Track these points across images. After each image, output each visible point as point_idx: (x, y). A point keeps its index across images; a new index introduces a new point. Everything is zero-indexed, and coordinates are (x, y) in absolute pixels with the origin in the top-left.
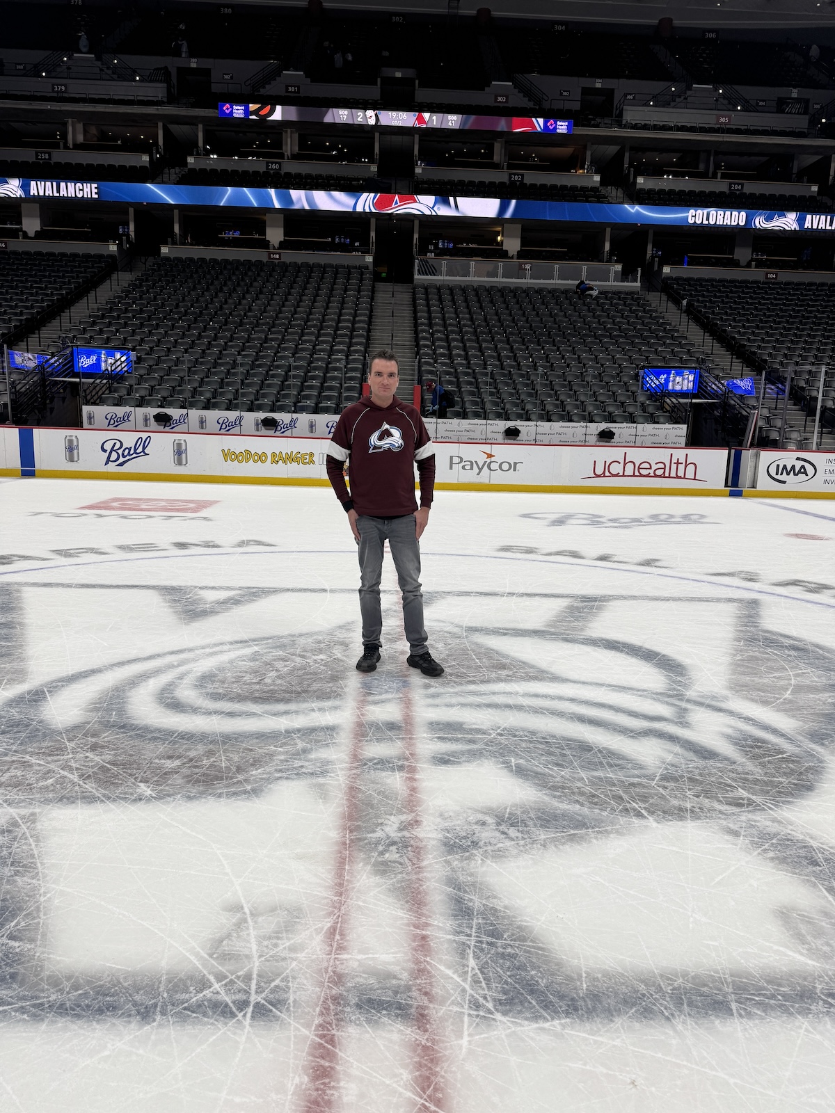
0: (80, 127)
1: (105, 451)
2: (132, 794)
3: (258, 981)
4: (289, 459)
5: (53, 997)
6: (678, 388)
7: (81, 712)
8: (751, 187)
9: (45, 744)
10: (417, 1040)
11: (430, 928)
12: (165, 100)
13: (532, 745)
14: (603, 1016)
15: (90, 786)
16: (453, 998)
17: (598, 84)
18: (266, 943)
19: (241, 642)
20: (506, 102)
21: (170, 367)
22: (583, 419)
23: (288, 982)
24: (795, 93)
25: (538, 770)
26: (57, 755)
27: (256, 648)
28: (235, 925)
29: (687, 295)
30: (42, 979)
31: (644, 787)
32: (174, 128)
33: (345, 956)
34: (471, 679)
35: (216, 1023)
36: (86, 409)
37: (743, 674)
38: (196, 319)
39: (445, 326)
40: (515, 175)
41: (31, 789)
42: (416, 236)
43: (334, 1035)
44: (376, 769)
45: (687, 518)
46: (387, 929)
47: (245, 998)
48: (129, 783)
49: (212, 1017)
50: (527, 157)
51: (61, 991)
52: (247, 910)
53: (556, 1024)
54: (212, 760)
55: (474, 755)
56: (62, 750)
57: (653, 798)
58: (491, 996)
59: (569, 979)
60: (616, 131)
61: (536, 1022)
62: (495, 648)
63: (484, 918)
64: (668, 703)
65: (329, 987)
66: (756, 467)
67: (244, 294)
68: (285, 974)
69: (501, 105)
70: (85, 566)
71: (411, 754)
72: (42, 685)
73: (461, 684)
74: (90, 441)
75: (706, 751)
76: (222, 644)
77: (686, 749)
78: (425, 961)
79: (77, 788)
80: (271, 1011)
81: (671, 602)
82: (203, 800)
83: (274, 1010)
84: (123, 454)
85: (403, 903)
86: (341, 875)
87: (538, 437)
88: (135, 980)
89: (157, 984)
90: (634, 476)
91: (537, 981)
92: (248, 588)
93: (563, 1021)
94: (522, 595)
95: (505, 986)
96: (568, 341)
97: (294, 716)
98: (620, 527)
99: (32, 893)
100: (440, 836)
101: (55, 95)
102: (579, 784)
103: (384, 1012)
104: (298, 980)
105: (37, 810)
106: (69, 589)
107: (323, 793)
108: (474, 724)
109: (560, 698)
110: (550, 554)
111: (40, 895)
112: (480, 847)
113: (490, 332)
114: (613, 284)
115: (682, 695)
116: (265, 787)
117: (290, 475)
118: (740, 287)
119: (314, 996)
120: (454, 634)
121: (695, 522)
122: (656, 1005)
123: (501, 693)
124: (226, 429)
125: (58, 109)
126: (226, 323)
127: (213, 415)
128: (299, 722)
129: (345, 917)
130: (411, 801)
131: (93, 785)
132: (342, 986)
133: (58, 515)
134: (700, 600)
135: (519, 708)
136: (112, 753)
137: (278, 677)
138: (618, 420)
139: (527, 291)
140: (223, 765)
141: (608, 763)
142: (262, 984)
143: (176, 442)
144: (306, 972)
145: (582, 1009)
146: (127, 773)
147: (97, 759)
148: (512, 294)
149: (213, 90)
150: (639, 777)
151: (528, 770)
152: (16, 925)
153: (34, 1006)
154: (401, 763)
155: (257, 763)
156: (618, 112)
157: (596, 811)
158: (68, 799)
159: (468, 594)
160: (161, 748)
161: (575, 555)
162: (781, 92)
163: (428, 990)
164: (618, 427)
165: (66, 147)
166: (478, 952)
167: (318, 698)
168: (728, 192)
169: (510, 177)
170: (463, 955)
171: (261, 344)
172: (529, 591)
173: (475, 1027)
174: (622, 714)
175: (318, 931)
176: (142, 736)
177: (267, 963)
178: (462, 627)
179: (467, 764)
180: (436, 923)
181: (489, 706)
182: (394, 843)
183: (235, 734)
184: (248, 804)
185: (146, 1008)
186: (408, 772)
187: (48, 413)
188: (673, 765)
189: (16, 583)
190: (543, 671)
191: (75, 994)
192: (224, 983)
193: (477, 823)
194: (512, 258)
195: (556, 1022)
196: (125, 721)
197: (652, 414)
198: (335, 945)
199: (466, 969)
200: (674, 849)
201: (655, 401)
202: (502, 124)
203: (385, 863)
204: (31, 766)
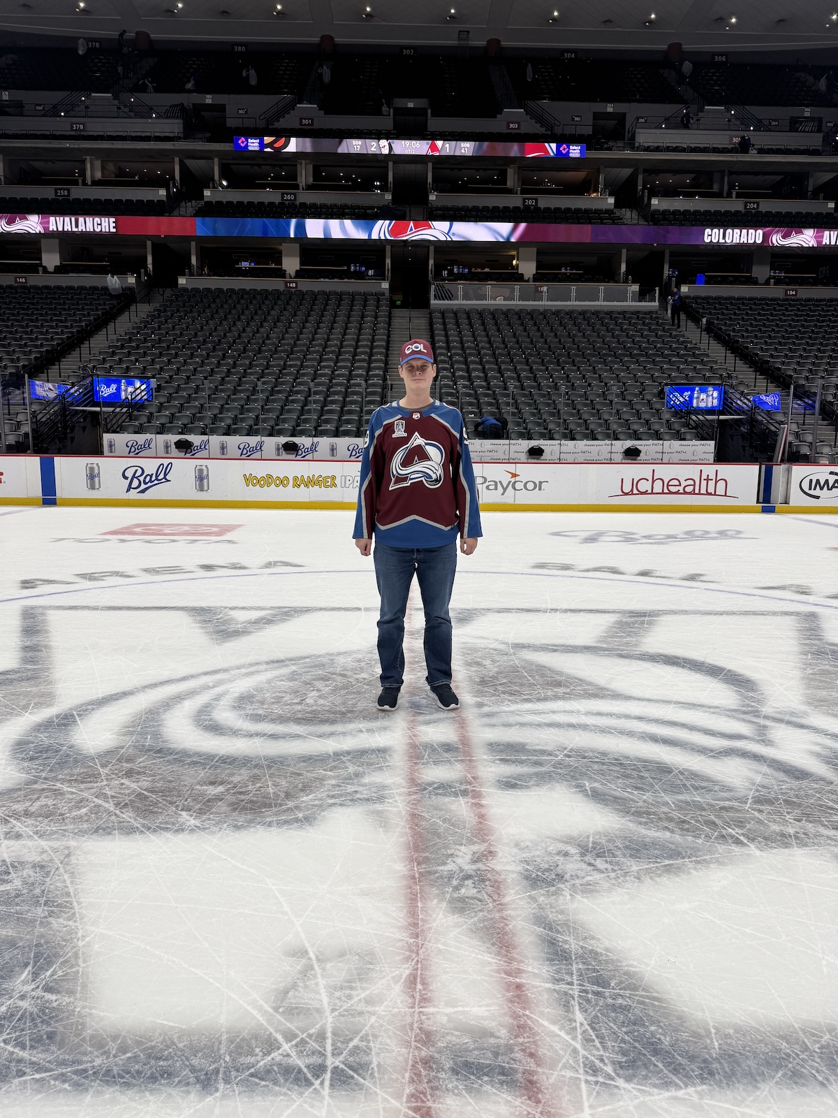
0: (98, 164)
1: (126, 478)
2: (173, 824)
3: (333, 1041)
4: (311, 482)
5: (98, 1062)
6: (702, 405)
7: (114, 736)
8: (766, 206)
9: (77, 770)
10: (529, 1113)
11: (524, 975)
12: (181, 135)
13: (605, 767)
14: (745, 1081)
15: (127, 816)
16: (564, 1060)
17: (610, 108)
18: (337, 994)
19: (278, 661)
20: (519, 128)
21: (190, 395)
22: (608, 437)
23: (369, 1041)
24: (807, 112)
25: (617, 794)
26: (91, 782)
27: (294, 668)
28: (301, 972)
29: (706, 313)
30: (84, 1040)
31: (737, 811)
32: (191, 163)
33: (431, 1010)
34: (526, 697)
35: (289, 1093)
36: (107, 437)
37: (818, 688)
38: (214, 347)
39: (463, 348)
40: (529, 199)
41: (63, 819)
42: (431, 262)
43: (430, 1108)
44: (437, 794)
45: (723, 534)
46: (475, 976)
47: (320, 1061)
48: (170, 812)
49: (284, 1086)
50: (541, 182)
51: (107, 1053)
52: (312, 955)
53: (690, 1092)
54: (258, 785)
55: (543, 779)
56: (95, 776)
57: (749, 823)
58: (609, 1058)
59: (695, 1035)
60: (628, 154)
61: (668, 1090)
62: (546, 665)
63: (584, 963)
64: (744, 721)
65: (417, 1048)
66: (788, 483)
67: (261, 323)
68: (363, 1032)
69: (513, 132)
70: (111, 589)
71: (473, 777)
72: (71, 709)
73: (516, 702)
74: (111, 468)
75: (797, 770)
76: (257, 664)
77: (775, 769)
78: (524, 1015)
79: (113, 817)
80: (352, 1077)
81: (725, 616)
82: (252, 830)
83: (356, 1076)
84: (144, 481)
85: (489, 946)
86: (414, 913)
87: (563, 456)
88: (191, 1041)
89: (217, 1044)
90: (663, 493)
91: (659, 1039)
92: (280, 608)
93: (699, 1088)
94: (566, 611)
95: (623, 1045)
96: (588, 360)
97: (341, 738)
98: (656, 543)
99: (69, 937)
100: (519, 868)
101: (74, 133)
102: (665, 809)
103: (486, 1078)
104: (380, 1039)
105: (72, 843)
106: (95, 612)
107: (382, 820)
108: (538, 745)
109: (627, 717)
110: (588, 570)
111: (78, 940)
112: (566, 881)
113: (509, 354)
114: (631, 304)
115: (757, 711)
116: (319, 814)
117: (313, 499)
118: (759, 304)
119: (400, 1058)
120: (501, 651)
121: (732, 537)
122: (805, 1068)
123: (561, 712)
124: (247, 454)
125: (77, 147)
126: (245, 351)
127: (234, 441)
128: (348, 744)
129: (424, 962)
130: (481, 829)
131: (131, 814)
132: (432, 1046)
133: (80, 541)
134: (755, 613)
135: (584, 727)
136: (149, 779)
137: (320, 697)
138: (643, 437)
139: (544, 314)
140: (271, 791)
141: (693, 786)
142: (339, 1044)
143: (198, 467)
144: (388, 1029)
145: (719, 1074)
146: (167, 801)
147: (134, 786)
148: (529, 317)
149: (228, 125)
150: (729, 800)
151: (605, 795)
152: (52, 975)
153: (76, 1072)
154: (463, 787)
155: (306, 788)
156: (630, 135)
157: (690, 838)
158: (104, 829)
159: (508, 610)
160: (202, 774)
161: (614, 571)
162: (793, 111)
163: (533, 1051)
164: (643, 445)
165: (84, 184)
166: (585, 1003)
167: (364, 718)
168: (743, 211)
169: (524, 202)
170: (567, 1007)
171: (280, 371)
172: (573, 608)
173: (596, 1097)
174: (697, 733)
175: (396, 979)
176: (180, 761)
177: (342, 1019)
178: (507, 644)
179: (537, 788)
180: (530, 969)
181: (550, 725)
182: (468, 877)
183: (280, 757)
184: (302, 833)
185: (206, 1074)
186: (473, 797)
187: (69, 443)
188: (763, 787)
189: (40, 607)
190: (603, 689)
191: (122, 1057)
192: (294, 1043)
193: (559, 853)
194: (528, 281)
195: (691, 1090)
196: (161, 745)
197: (678, 431)
198: (418, 997)
199: (574, 1024)
200: (786, 880)
201: (680, 418)
202: (514, 150)
203: (462, 900)
204: (63, 794)
